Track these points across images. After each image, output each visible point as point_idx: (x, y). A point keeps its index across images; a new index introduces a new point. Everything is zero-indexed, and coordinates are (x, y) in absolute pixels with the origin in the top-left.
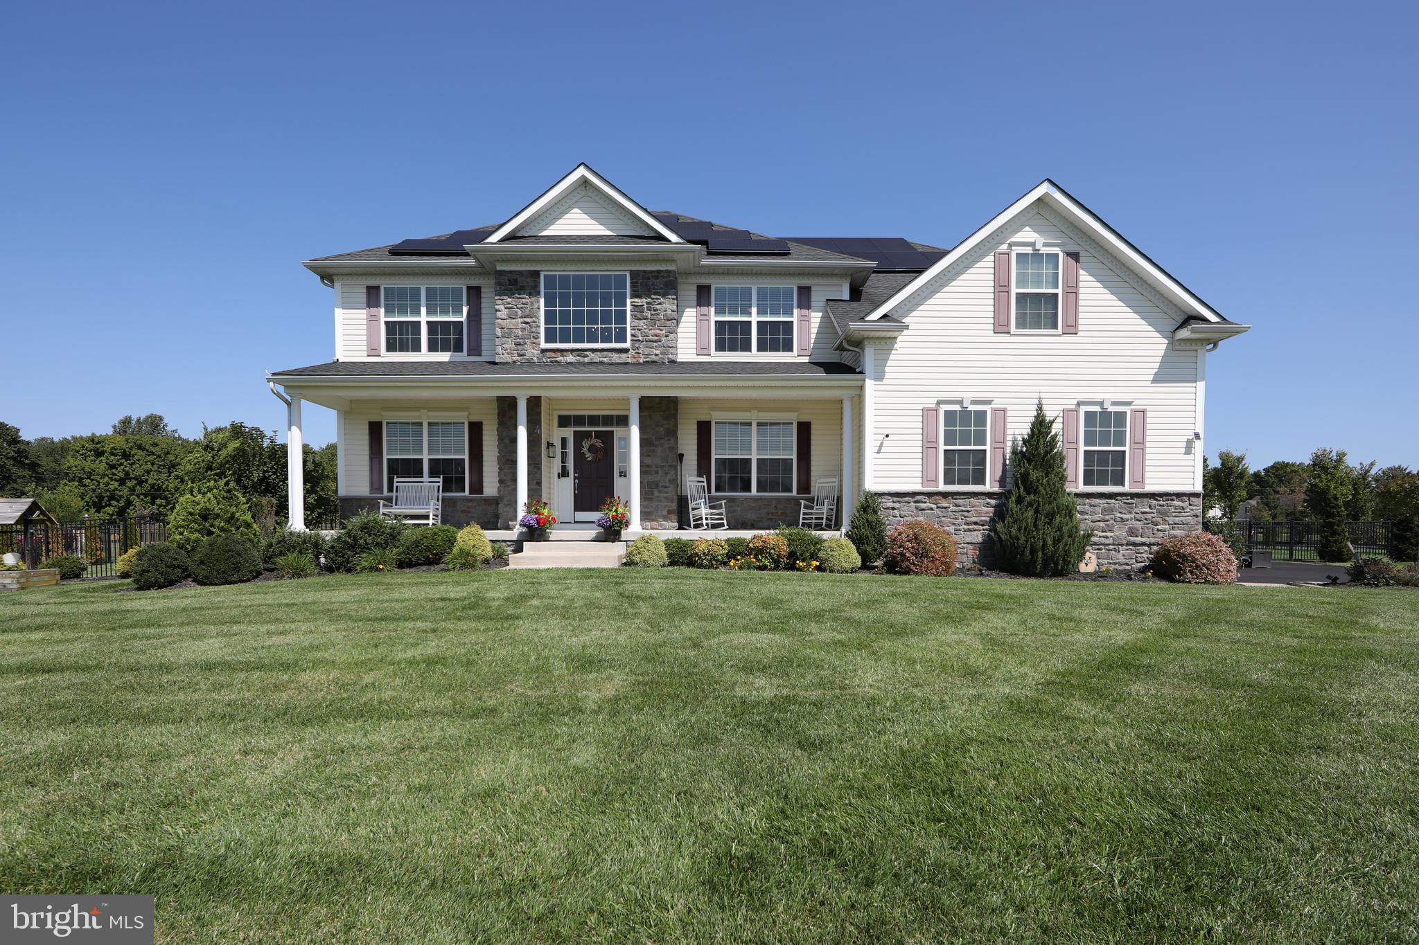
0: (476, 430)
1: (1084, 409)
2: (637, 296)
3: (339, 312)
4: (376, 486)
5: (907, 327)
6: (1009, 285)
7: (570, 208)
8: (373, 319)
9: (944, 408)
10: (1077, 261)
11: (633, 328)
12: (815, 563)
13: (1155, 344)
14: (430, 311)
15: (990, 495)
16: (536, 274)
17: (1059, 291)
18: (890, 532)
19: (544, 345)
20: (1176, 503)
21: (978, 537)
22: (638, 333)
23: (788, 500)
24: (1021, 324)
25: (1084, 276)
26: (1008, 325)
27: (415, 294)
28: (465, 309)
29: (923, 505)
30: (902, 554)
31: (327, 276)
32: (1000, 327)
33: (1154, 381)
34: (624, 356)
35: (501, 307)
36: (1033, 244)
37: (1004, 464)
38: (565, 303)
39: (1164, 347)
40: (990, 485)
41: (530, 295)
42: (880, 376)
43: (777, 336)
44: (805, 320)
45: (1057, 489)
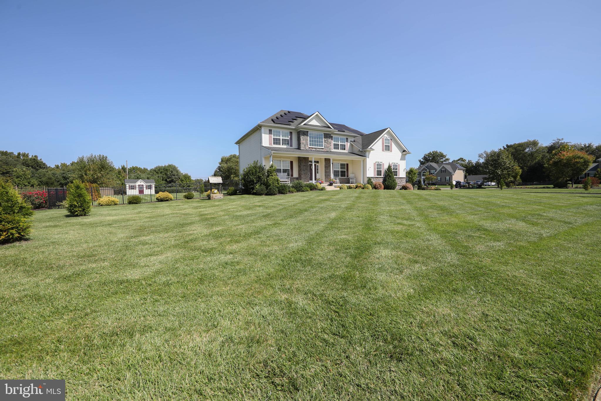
0: (292, 163)
1: (393, 164)
2: (325, 138)
6: (384, 144)
8: (270, 137)
9: (377, 163)
10: (391, 140)
11: (324, 144)
13: (400, 154)
14: (283, 136)
15: (382, 178)
16: (308, 132)
17: (390, 145)
19: (309, 147)
20: (403, 179)
23: (345, 178)
24: (385, 150)
25: (392, 143)
27: (279, 132)
28: (289, 137)
29: (374, 179)
32: (383, 150)
33: (400, 160)
34: (323, 150)
36: (386, 137)
37: (384, 173)
38: (313, 138)
40: (382, 176)
41: (307, 136)
43: (343, 147)
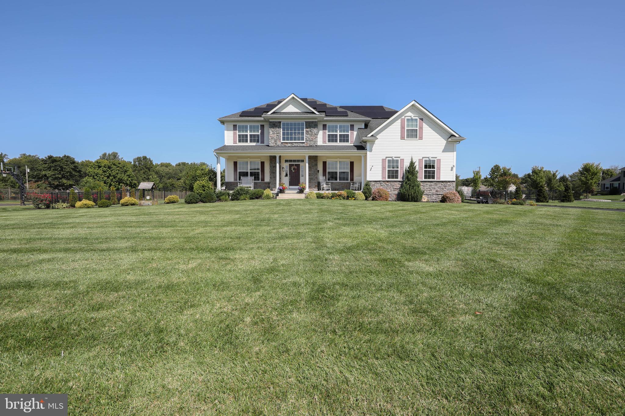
0: (263, 164)
1: (424, 159)
2: (307, 128)
3: (226, 132)
4: (235, 179)
5: (377, 139)
6: (405, 127)
7: (289, 104)
8: (235, 134)
9: (387, 159)
10: (422, 121)
12: (353, 198)
13: (442, 142)
15: (400, 181)
16: (280, 122)
17: (418, 128)
18: (373, 191)
19: (282, 141)
20: (449, 184)
21: (396, 192)
22: (307, 138)
23: (348, 183)
24: (408, 137)
25: (424, 125)
26: (404, 137)
27: (246, 127)
28: (260, 131)
29: (382, 184)
30: (375, 196)
31: (223, 122)
32: (402, 138)
33: (442, 152)
34: (303, 144)
35: (271, 131)
36: (411, 116)
37: (403, 173)
38: (288, 130)
39: (445, 143)
40: (400, 179)
41: (278, 128)
42: (371, 151)
43: (345, 138)
44: (352, 134)
45: (415, 180)
